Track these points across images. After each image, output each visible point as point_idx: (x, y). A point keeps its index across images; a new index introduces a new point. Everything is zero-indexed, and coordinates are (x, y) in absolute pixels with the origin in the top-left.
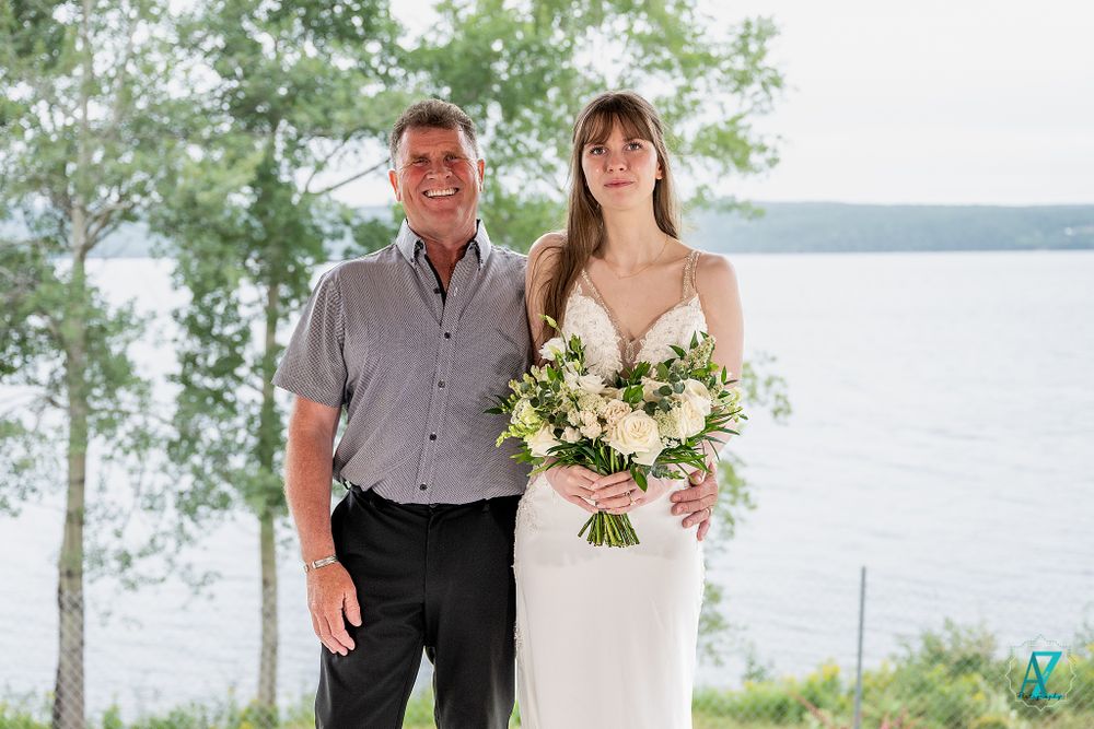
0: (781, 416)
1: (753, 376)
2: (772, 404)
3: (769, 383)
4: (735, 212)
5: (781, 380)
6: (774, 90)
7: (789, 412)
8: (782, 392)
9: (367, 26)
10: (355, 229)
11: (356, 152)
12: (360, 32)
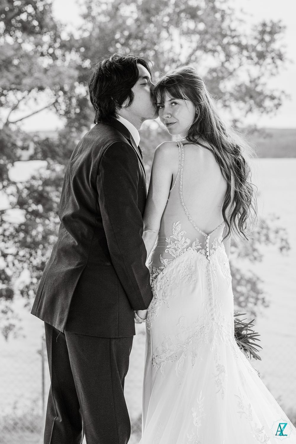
0: (284, 251)
1: (268, 228)
2: (279, 244)
3: (277, 232)
4: (256, 134)
5: (284, 230)
6: (278, 62)
7: (289, 249)
8: (285, 237)
9: (41, 26)
10: (35, 143)
11: (35, 99)
12: (37, 29)
